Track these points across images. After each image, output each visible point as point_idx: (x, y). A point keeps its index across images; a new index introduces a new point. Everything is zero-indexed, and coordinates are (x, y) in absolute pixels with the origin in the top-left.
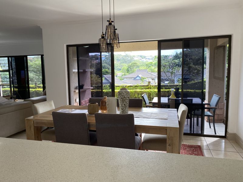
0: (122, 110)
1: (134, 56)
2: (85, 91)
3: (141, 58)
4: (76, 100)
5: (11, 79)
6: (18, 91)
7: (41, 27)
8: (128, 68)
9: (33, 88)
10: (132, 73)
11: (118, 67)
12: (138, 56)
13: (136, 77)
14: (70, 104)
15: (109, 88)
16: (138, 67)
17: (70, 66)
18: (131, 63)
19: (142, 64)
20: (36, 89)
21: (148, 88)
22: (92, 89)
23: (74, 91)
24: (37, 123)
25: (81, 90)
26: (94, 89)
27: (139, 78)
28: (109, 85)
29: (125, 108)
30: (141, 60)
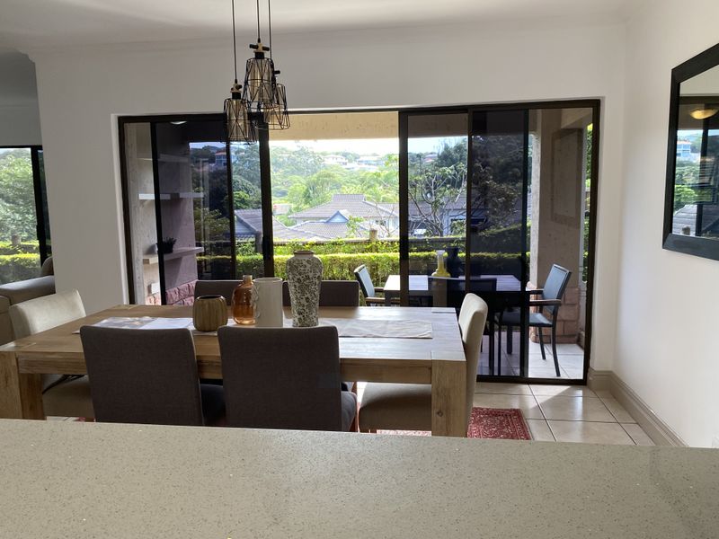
0: (298, 317)
1: (324, 154)
2: (177, 261)
3: (344, 160)
4: (149, 287)
7: (31, 58)
8: (307, 190)
10: (320, 203)
11: (277, 185)
12: (337, 154)
13: (333, 217)
14: (132, 300)
15: (254, 248)
16: (338, 186)
17: (131, 184)
18: (315, 175)
19: (347, 179)
20: (15, 256)
21: (370, 250)
22: (200, 254)
23: (144, 260)
24: (30, 364)
25: (166, 257)
26: (205, 254)
27: (342, 220)
28: (253, 240)
29: (307, 311)
30: (344, 167)
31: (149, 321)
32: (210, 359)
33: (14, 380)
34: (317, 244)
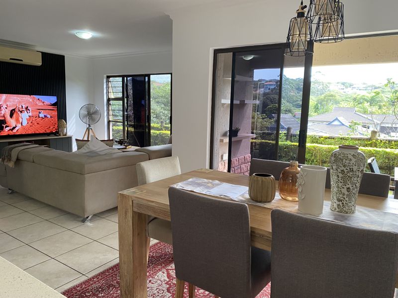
0: (338, 203)
1: (329, 83)
2: (239, 142)
3: (342, 87)
4: (222, 156)
5: (126, 113)
6: (134, 132)
7: (171, 17)
8: (317, 104)
9: (157, 129)
10: (324, 113)
11: (297, 101)
12: (338, 83)
13: (333, 121)
14: (211, 167)
15: (285, 137)
16: (337, 102)
18: (323, 96)
19: (344, 98)
20: (161, 131)
21: (371, 145)
22: (252, 139)
23: (220, 140)
24: (140, 206)
25: (233, 139)
26: (255, 138)
27: (339, 123)
28: (286, 132)
29: (347, 199)
30: (343, 91)
31: (218, 185)
32: (261, 232)
33: (130, 214)
34: (329, 138)
